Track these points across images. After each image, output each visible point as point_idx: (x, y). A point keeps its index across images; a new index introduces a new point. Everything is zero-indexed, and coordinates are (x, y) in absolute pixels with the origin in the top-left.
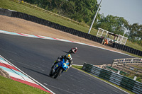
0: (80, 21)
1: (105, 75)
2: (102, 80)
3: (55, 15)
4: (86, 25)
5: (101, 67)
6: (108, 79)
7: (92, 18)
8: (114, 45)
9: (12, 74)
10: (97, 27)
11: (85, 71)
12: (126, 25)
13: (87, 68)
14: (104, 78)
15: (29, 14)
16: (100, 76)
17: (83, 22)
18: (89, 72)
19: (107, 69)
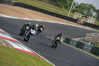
0: (62, 8)
1: (80, 45)
2: (78, 49)
3: (44, 4)
4: (66, 10)
5: (77, 40)
6: (82, 48)
7: (70, 5)
8: (86, 24)
9: (15, 46)
10: (73, 12)
11: (66, 43)
12: (94, 10)
13: (68, 41)
14: (79, 47)
15: (26, 4)
16: (77, 46)
17: (64, 9)
18: (69, 43)
19: (81, 41)
